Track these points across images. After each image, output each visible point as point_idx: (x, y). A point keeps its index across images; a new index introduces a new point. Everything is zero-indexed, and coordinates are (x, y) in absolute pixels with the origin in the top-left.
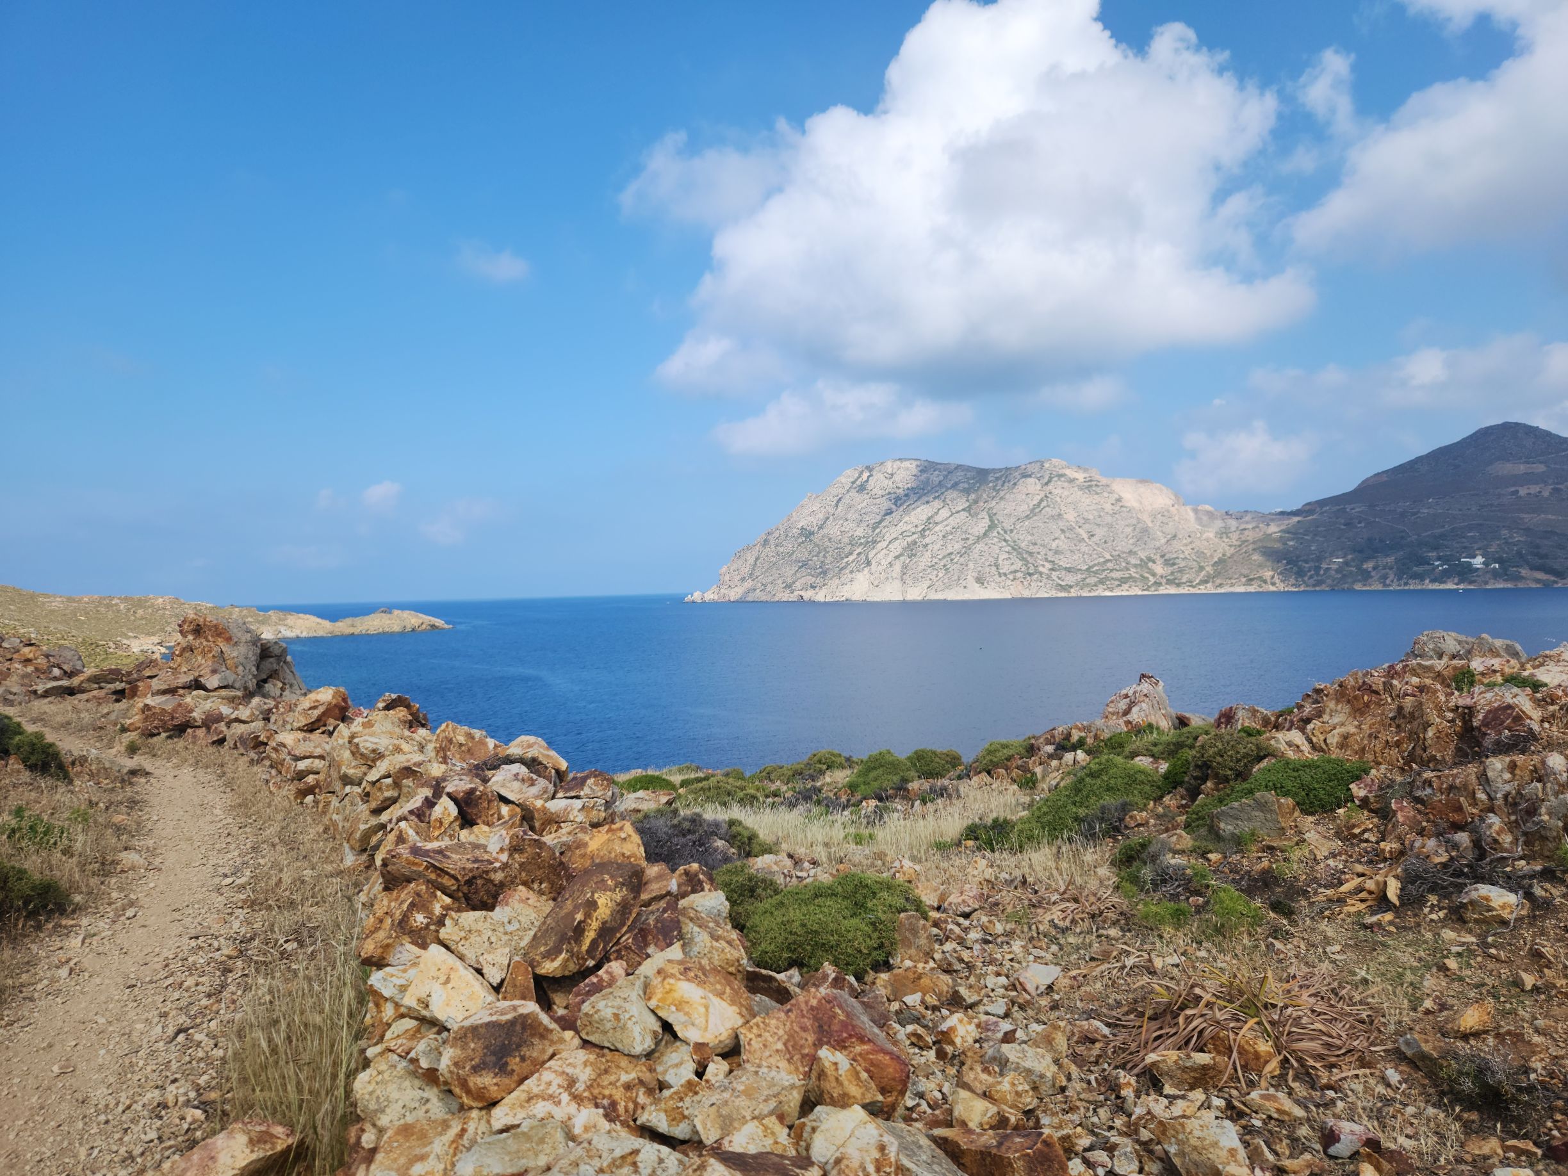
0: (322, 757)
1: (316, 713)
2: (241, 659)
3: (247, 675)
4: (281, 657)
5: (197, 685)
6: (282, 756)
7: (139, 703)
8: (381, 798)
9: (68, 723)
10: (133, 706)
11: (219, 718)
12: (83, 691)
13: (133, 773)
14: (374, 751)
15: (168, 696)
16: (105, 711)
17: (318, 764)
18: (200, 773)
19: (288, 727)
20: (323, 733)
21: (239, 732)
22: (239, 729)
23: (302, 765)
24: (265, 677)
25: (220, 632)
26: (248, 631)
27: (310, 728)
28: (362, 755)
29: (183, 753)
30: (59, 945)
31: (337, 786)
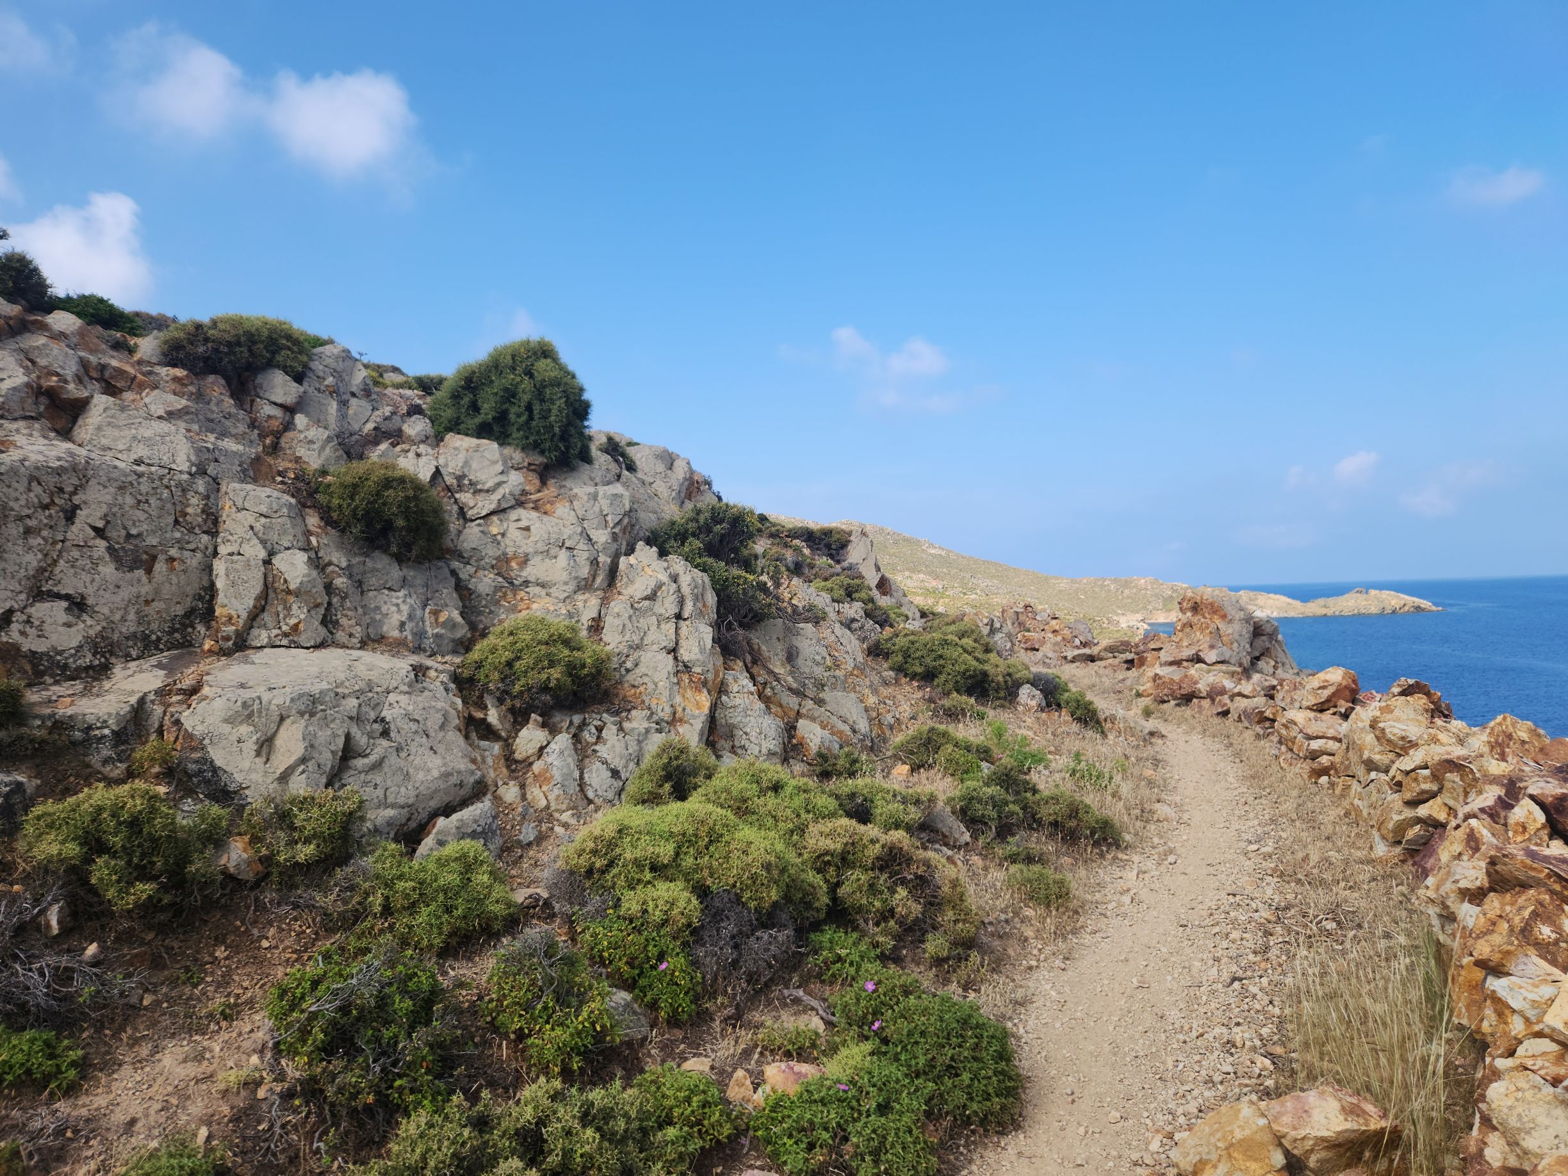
0: (1334, 738)
1: (1326, 693)
2: (1236, 636)
3: (1240, 651)
4: (1272, 636)
5: (1197, 659)
6: (1293, 734)
7: (1150, 673)
8: (1417, 790)
9: (1094, 686)
10: (1143, 674)
11: (1223, 691)
12: (1101, 659)
13: (1152, 734)
14: (1403, 738)
15: (1174, 668)
16: (1121, 677)
17: (1332, 745)
18: (1209, 740)
19: (1297, 705)
20: (1334, 714)
21: (1243, 706)
22: (1241, 704)
23: (1315, 745)
24: (1257, 654)
25: (1216, 609)
26: (1241, 610)
27: (1321, 708)
28: (1389, 741)
29: (1192, 721)
30: (1120, 875)
31: (1360, 771)
